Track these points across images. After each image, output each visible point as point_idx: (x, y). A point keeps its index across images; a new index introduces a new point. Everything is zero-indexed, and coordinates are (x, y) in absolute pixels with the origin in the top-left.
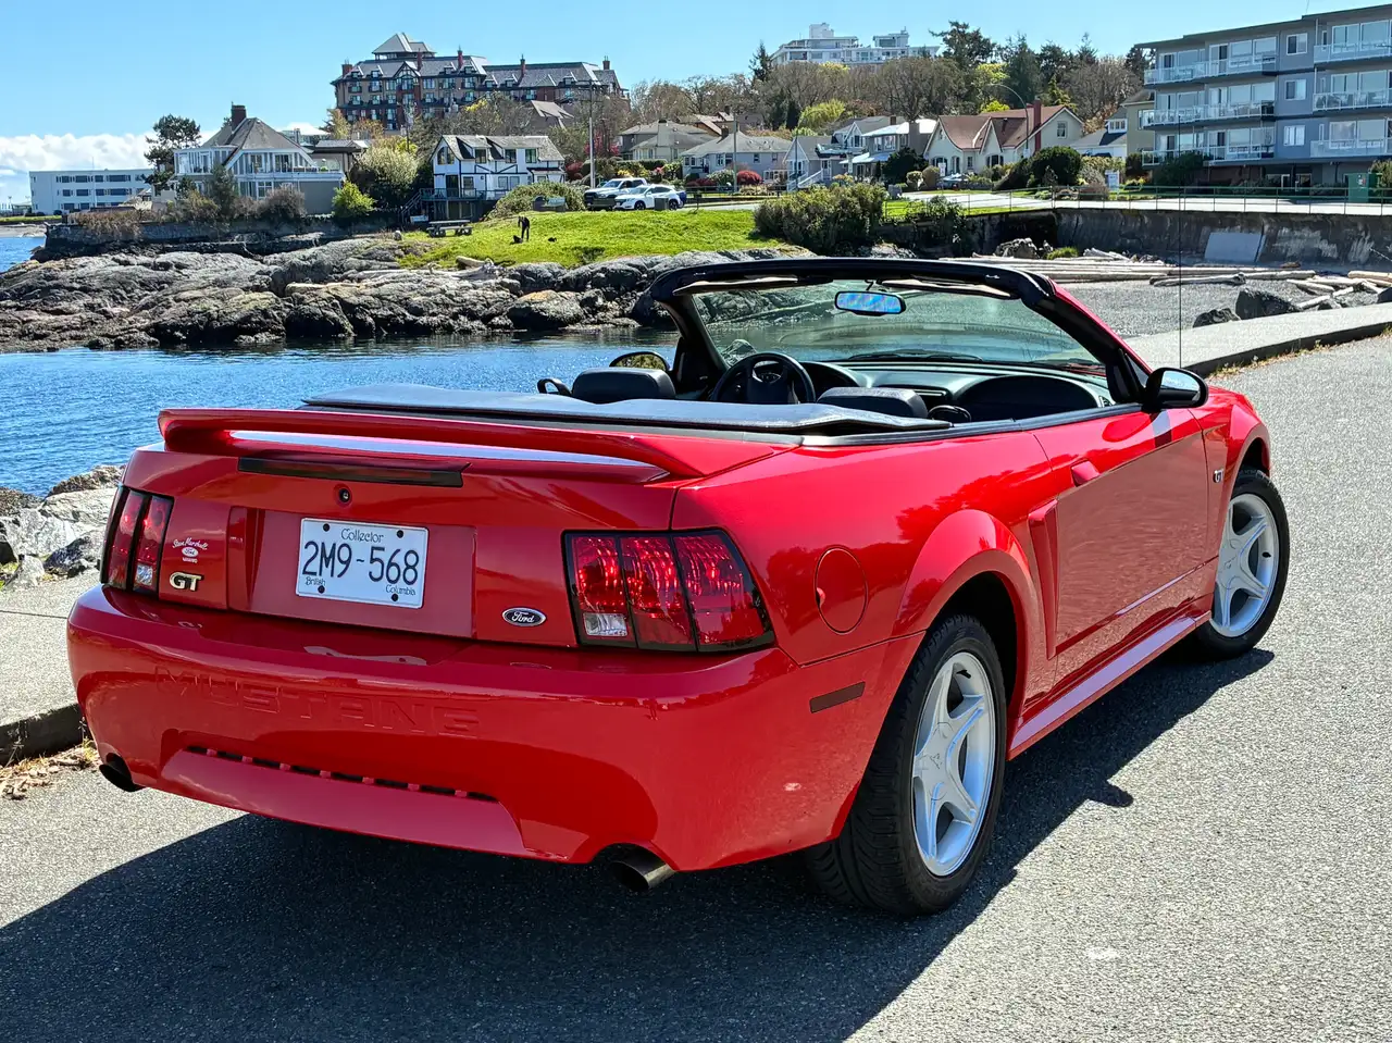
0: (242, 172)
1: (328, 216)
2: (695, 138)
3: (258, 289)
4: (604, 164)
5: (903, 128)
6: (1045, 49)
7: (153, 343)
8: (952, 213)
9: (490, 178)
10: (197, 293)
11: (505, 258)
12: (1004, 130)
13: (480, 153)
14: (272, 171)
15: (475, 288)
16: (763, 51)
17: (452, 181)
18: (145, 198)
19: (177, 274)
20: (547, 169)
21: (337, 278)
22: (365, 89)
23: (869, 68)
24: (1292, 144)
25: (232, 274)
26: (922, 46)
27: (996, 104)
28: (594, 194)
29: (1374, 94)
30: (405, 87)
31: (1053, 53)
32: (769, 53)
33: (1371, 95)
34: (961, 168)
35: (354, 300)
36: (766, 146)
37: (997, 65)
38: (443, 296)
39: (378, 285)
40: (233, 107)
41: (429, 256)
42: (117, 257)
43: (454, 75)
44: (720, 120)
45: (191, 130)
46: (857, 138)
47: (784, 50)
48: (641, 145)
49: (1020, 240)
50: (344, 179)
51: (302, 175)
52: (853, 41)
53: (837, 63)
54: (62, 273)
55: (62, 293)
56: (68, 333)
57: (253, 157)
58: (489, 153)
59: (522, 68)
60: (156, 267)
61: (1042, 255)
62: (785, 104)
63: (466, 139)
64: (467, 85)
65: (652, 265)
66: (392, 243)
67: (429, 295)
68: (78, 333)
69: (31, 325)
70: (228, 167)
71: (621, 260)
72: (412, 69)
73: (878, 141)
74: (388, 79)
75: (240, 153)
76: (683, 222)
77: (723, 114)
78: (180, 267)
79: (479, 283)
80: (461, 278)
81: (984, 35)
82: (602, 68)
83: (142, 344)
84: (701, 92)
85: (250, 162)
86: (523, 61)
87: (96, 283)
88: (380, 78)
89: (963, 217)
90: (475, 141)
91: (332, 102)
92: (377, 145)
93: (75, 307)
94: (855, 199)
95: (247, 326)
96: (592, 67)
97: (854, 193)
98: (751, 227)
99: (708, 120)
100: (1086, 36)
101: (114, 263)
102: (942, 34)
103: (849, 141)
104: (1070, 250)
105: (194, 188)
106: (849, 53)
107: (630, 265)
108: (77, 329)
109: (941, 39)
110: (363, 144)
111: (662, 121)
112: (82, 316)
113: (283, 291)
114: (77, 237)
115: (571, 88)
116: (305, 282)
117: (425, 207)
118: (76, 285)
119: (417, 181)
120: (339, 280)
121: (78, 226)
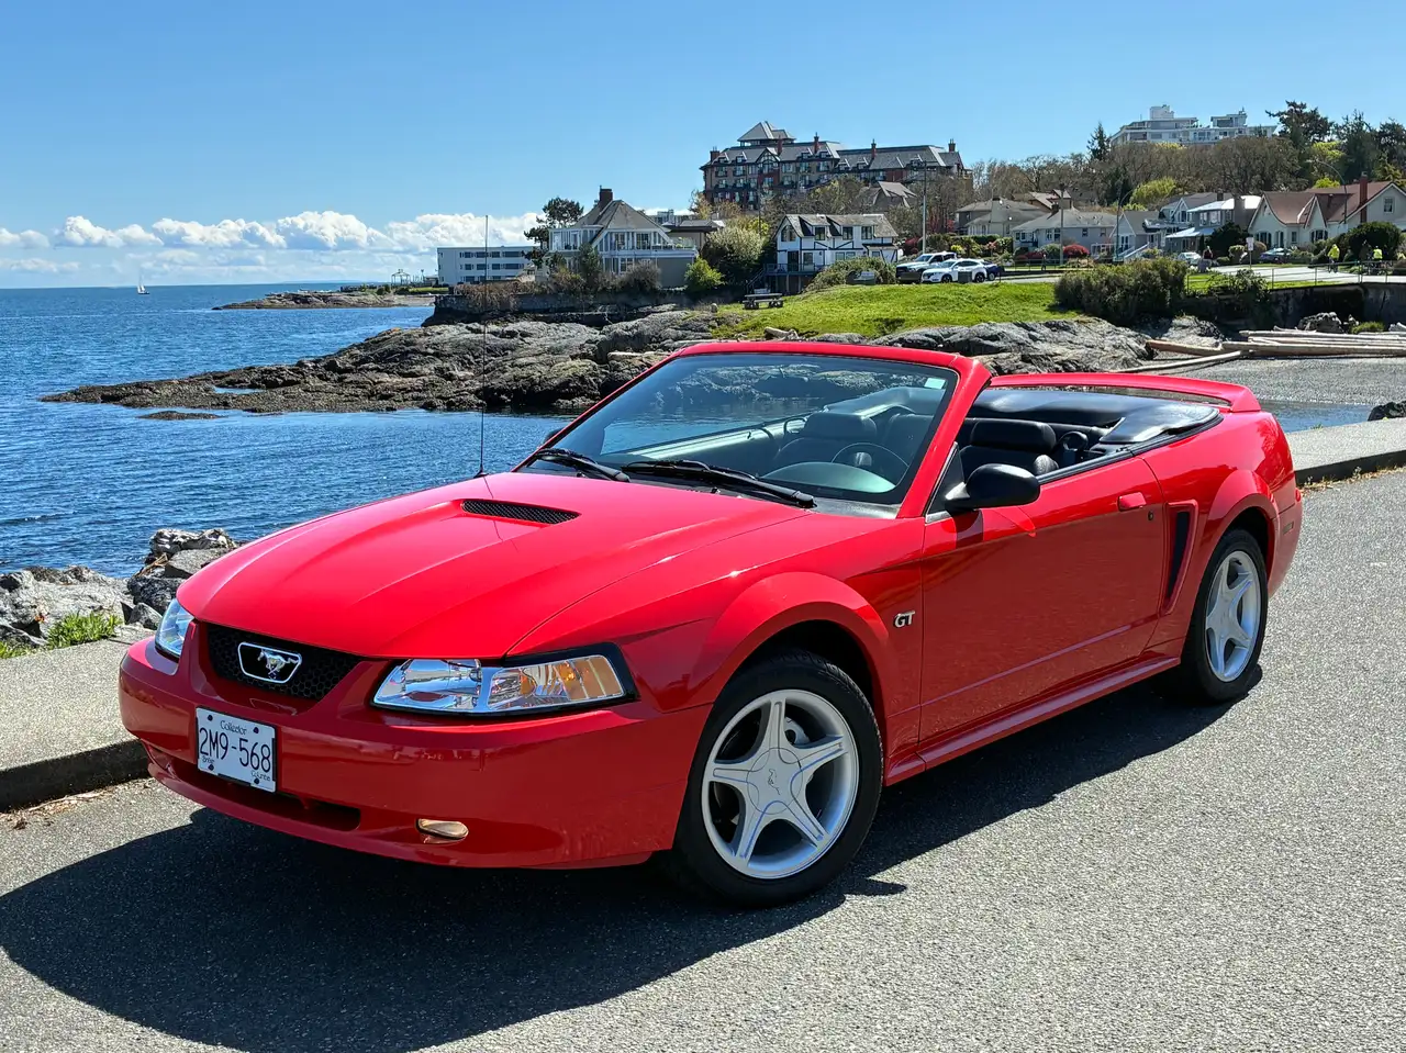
0: (606, 250)
1: (681, 289)
2: (1027, 214)
3: (584, 356)
4: (938, 239)
5: (1229, 204)
6: (1385, 127)
7: (481, 404)
8: (1255, 287)
9: (828, 254)
10: (532, 360)
11: (811, 329)
12: (1328, 206)
13: (820, 230)
14: (633, 247)
16: (1101, 132)
17: (793, 256)
18: (529, 272)
19: (521, 342)
20: (882, 245)
22: (730, 174)
23: (1206, 147)
25: (564, 342)
26: (1258, 125)
27: (1326, 180)
28: (905, 268)
30: (765, 171)
31: (1392, 131)
32: (1107, 134)
34: (1285, 243)
36: (1096, 221)
37: (1333, 143)
40: (601, 190)
41: (741, 327)
42: (470, 325)
43: (810, 159)
44: (1055, 197)
45: (574, 210)
46: (1184, 213)
47: (1124, 131)
48: (976, 221)
49: (1325, 314)
50: (697, 256)
51: (659, 252)
52: (1193, 122)
53: (1175, 144)
54: (421, 339)
55: (417, 358)
56: (410, 394)
57: (617, 236)
58: (828, 230)
59: (873, 152)
60: (503, 335)
61: (1347, 329)
62: (1120, 181)
63: (808, 218)
64: (821, 168)
65: (949, 335)
66: (707, 314)
68: (419, 395)
69: (379, 386)
70: (593, 246)
71: (919, 330)
72: (772, 155)
73: (1204, 217)
74: (749, 164)
75: (605, 232)
76: (984, 295)
77: (1059, 192)
78: (524, 335)
81: (1322, 114)
82: (947, 150)
83: (470, 408)
84: (1039, 171)
85: (614, 239)
86: (874, 145)
87: (448, 349)
88: (744, 163)
89: (1266, 291)
90: (814, 220)
91: (701, 186)
92: (731, 225)
93: (427, 371)
94: (1156, 273)
95: (567, 389)
96: (939, 146)
97: (1156, 267)
98: (1051, 299)
99: (1043, 198)
101: (466, 331)
102: (1278, 115)
103: (1176, 216)
104: (1376, 325)
105: (564, 262)
106: (1186, 133)
107: (927, 335)
108: (420, 391)
109: (1278, 119)
110: (720, 223)
111: (996, 199)
112: (427, 379)
113: (604, 360)
114: (461, 306)
115: (918, 169)
116: (625, 351)
117: (768, 282)
118: (430, 351)
119: (762, 257)
120: (655, 348)
121: (463, 296)
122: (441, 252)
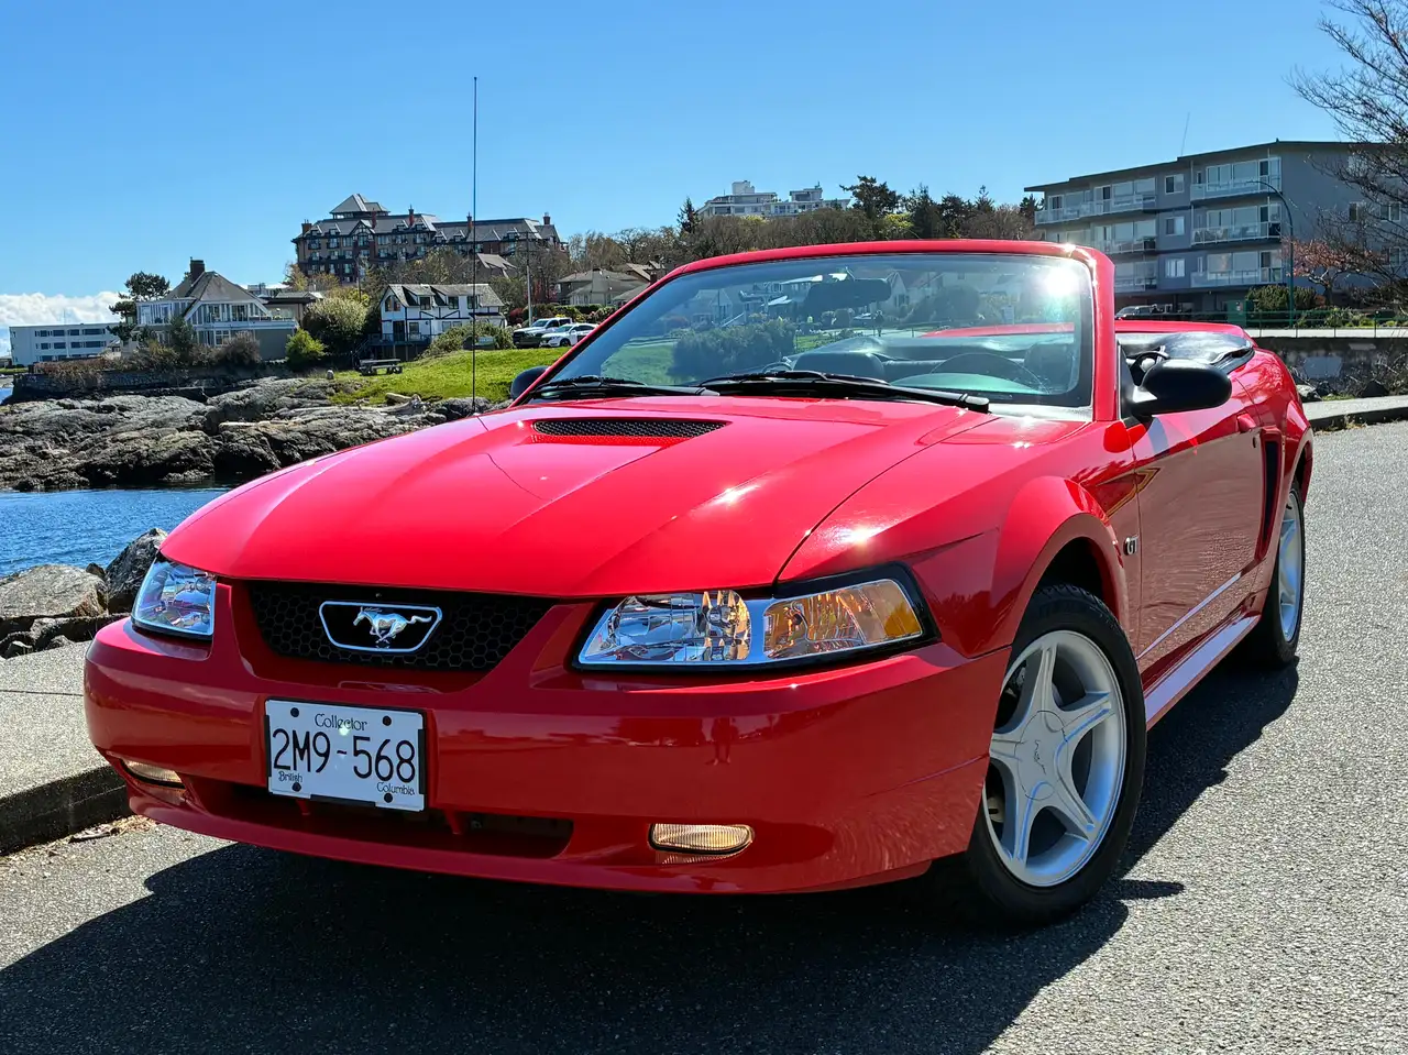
0: (200, 323)
1: (282, 361)
2: (628, 284)
3: (192, 428)
4: (543, 309)
6: (946, 200)
7: (84, 482)
9: (434, 323)
10: (135, 434)
11: (433, 394)
13: (425, 301)
14: (229, 320)
15: (402, 422)
16: (689, 206)
17: (398, 326)
18: (114, 349)
19: (119, 417)
20: (489, 314)
21: (269, 416)
22: (324, 246)
23: (786, 220)
24: (1173, 275)
25: (169, 415)
26: (834, 199)
28: (522, 333)
29: (1247, 229)
30: (361, 243)
31: (953, 203)
32: (696, 207)
33: (1244, 230)
35: (282, 436)
37: (903, 215)
38: (370, 432)
39: (307, 422)
40: (192, 262)
41: (359, 393)
42: (62, 401)
43: (407, 231)
44: (650, 268)
45: (160, 284)
47: (709, 205)
48: (577, 291)
50: (297, 327)
51: (257, 324)
52: (772, 196)
53: (758, 216)
54: (7, 417)
57: (210, 308)
58: (433, 300)
59: (471, 224)
60: (99, 410)
63: (413, 288)
64: (418, 241)
66: (323, 381)
67: (356, 430)
68: (12, 475)
70: (186, 318)
72: (367, 227)
73: (797, 288)
74: (345, 237)
75: (199, 304)
77: (653, 263)
78: (122, 409)
79: (404, 418)
80: (390, 414)
81: (891, 188)
82: (543, 224)
83: (72, 487)
84: (633, 244)
85: (208, 313)
86: (470, 218)
87: (38, 426)
88: (337, 235)
90: (419, 290)
91: (294, 258)
92: (330, 296)
93: (17, 450)
94: (767, 334)
95: (179, 462)
96: (534, 220)
97: (766, 328)
98: (670, 363)
99: (640, 269)
100: (983, 188)
101: (58, 407)
102: (851, 189)
103: (769, 287)
105: (154, 338)
106: (767, 207)
108: (12, 470)
109: (851, 192)
110: (318, 295)
111: (596, 269)
112: (19, 458)
113: (215, 430)
114: (42, 385)
115: (513, 241)
116: (237, 421)
117: (374, 352)
118: (19, 429)
119: (366, 326)
120: (270, 418)
121: (44, 374)
122: (14, 331)
